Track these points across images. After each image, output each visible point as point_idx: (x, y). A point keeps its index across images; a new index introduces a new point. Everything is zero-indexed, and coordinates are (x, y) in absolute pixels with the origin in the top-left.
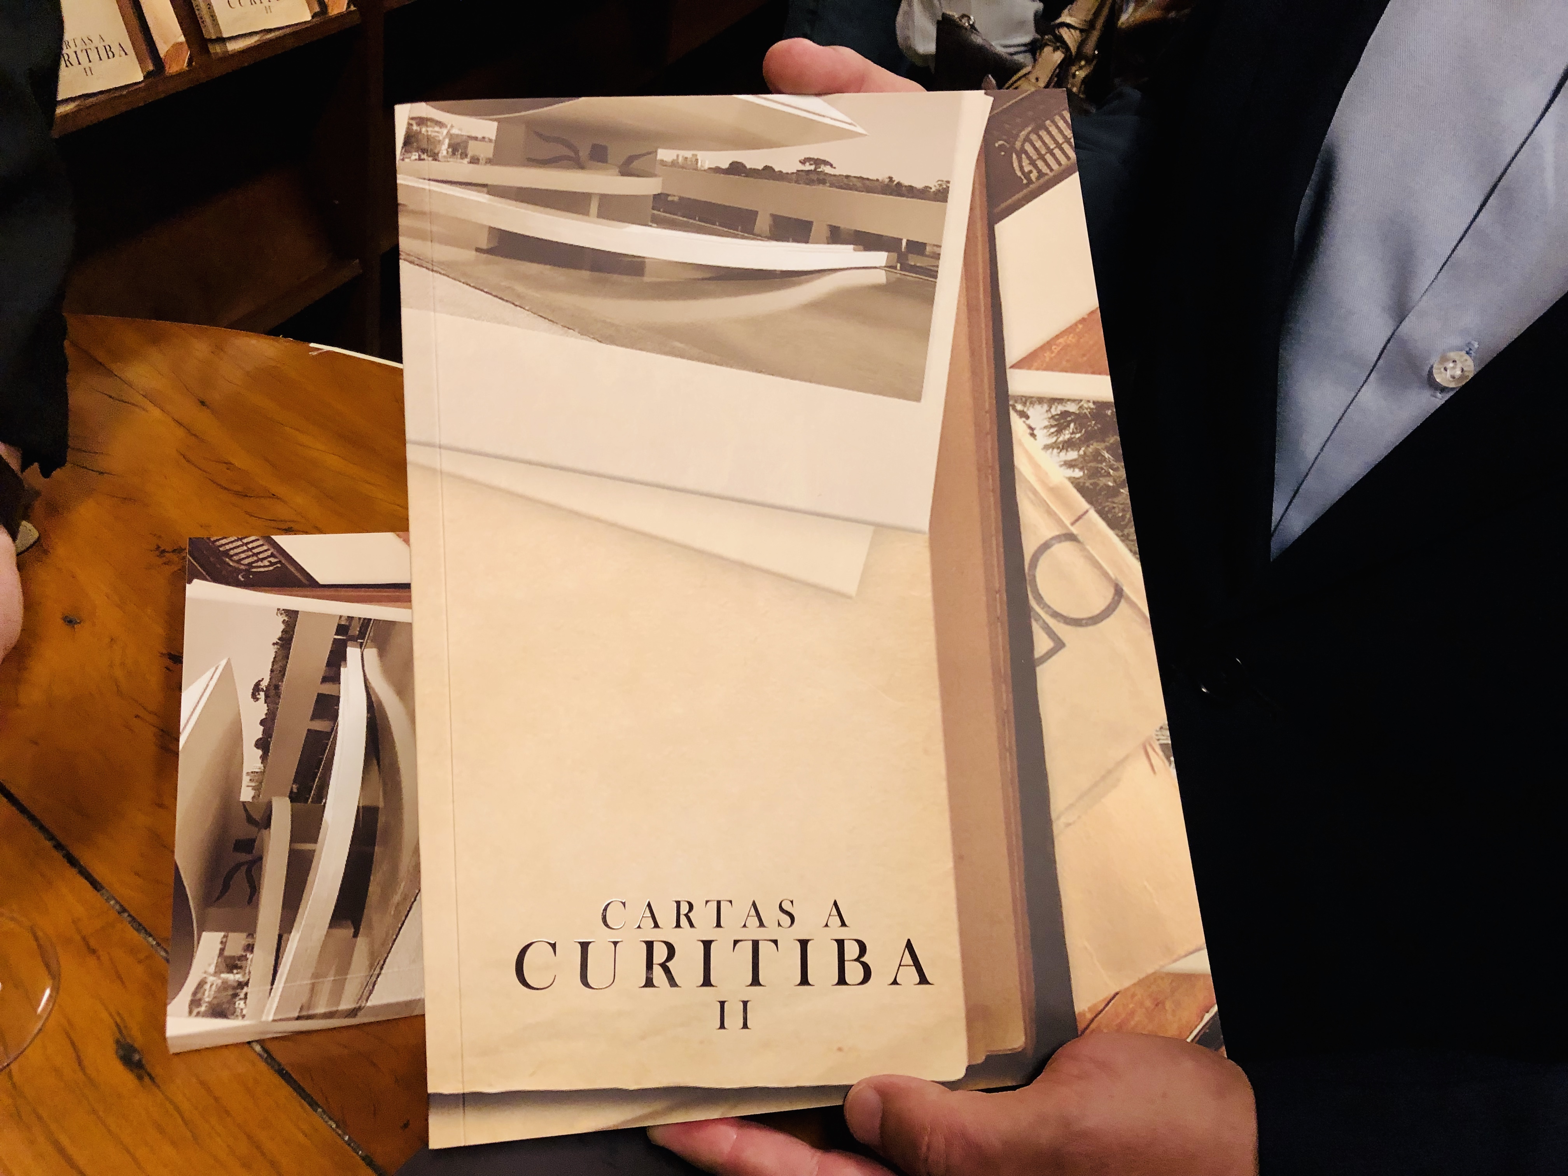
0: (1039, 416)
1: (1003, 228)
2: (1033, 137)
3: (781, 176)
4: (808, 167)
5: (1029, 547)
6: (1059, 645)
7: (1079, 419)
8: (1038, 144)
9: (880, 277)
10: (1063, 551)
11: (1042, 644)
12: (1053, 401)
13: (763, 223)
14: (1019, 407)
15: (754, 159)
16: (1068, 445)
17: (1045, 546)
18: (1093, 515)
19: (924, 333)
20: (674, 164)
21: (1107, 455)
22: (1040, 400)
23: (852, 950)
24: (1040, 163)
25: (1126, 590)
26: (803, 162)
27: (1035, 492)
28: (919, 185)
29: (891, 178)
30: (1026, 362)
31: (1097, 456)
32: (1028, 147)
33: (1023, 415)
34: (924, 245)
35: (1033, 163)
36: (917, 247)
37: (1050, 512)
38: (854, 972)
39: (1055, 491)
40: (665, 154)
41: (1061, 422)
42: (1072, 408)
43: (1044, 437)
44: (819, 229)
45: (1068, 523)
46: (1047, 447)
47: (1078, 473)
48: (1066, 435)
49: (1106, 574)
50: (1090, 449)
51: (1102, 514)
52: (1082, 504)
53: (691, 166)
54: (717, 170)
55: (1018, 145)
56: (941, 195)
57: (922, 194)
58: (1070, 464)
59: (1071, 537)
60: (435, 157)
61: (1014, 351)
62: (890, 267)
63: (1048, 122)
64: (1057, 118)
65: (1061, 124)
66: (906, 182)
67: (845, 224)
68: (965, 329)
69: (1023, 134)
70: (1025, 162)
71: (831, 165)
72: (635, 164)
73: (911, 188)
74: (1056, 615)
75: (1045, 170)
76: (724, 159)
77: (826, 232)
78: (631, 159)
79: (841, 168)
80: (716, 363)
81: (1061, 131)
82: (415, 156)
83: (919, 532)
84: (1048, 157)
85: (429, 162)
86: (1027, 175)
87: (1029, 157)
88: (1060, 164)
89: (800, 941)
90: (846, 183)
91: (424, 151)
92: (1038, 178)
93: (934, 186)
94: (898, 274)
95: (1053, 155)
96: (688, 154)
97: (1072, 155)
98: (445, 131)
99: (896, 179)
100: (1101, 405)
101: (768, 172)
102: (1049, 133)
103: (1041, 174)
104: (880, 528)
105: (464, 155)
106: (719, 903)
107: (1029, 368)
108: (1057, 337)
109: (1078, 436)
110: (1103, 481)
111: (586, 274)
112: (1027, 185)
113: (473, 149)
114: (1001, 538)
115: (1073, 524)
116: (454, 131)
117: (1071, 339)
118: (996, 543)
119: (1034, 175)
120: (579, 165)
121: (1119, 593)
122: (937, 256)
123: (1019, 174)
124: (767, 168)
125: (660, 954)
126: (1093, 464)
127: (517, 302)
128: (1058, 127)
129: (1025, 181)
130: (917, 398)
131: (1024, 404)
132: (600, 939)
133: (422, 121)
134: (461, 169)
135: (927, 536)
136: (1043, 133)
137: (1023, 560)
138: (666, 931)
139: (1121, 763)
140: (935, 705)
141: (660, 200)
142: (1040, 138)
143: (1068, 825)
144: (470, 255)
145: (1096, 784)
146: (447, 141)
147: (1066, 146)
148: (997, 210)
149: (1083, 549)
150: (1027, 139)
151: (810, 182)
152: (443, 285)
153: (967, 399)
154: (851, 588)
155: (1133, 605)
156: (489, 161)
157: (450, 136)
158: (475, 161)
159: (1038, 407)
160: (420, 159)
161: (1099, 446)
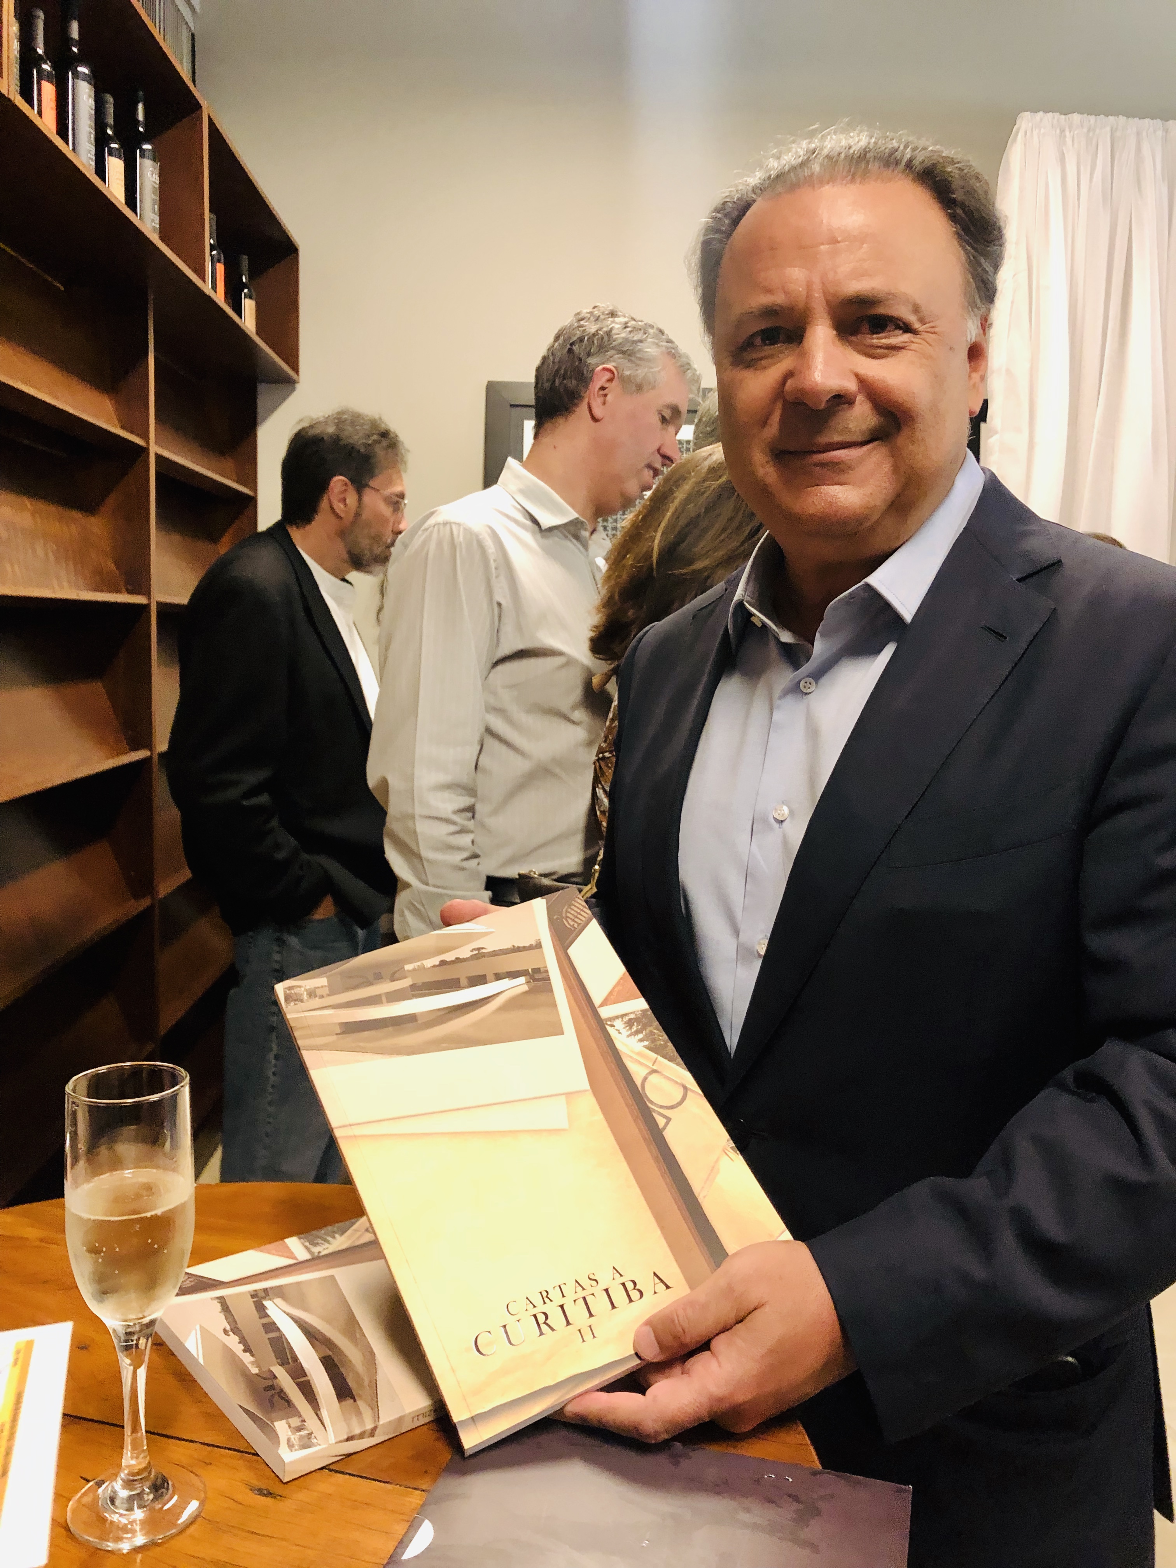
0: (619, 1024)
1: (571, 951)
2: (569, 910)
3: (465, 960)
4: (475, 952)
5: (638, 1082)
6: (669, 1120)
7: (637, 1020)
8: (573, 912)
9: (525, 988)
10: (653, 1078)
11: (661, 1122)
12: (622, 1016)
13: (464, 982)
14: (609, 1023)
15: (449, 957)
16: (637, 1032)
17: (645, 1079)
18: (660, 1059)
19: (555, 1005)
20: (414, 970)
21: (656, 1031)
22: (617, 1017)
23: (630, 1286)
24: (576, 920)
25: (688, 1086)
26: (472, 951)
27: (631, 1057)
28: (527, 945)
29: (514, 946)
30: (604, 1003)
31: (651, 1033)
32: (569, 915)
33: (612, 1026)
34: (539, 969)
35: (573, 920)
36: (537, 971)
37: (641, 1064)
38: (635, 1295)
39: (639, 1054)
40: (408, 967)
41: (630, 1023)
42: (632, 1016)
43: (625, 1032)
44: (490, 976)
45: (650, 1065)
46: (628, 1036)
47: (646, 1043)
48: (634, 1029)
49: (676, 1082)
50: (648, 1031)
51: (664, 1057)
52: (654, 1055)
53: (422, 968)
54: (434, 966)
55: (564, 915)
56: (539, 946)
57: (530, 948)
58: (641, 1040)
59: (654, 1071)
60: (302, 1001)
61: (597, 1001)
62: (528, 982)
63: (573, 902)
64: (576, 899)
65: (579, 901)
66: (521, 945)
67: (499, 971)
68: (571, 998)
69: (564, 910)
70: (570, 921)
71: (485, 948)
72: (397, 975)
73: (524, 947)
74: (661, 1107)
75: (579, 921)
76: (436, 961)
77: (493, 977)
78: (394, 973)
79: (490, 949)
80: (465, 1047)
81: (580, 904)
82: (292, 1004)
83: (586, 1091)
84: (579, 916)
85: (300, 1004)
86: (573, 926)
87: (571, 919)
88: (585, 917)
89: (605, 1290)
90: (495, 954)
91: (295, 1000)
92: (578, 926)
93: (534, 943)
94: (532, 983)
95: (581, 915)
96: (419, 963)
97: (589, 912)
98: (303, 989)
99: (516, 945)
100: (644, 1011)
101: (458, 960)
102: (575, 906)
103: (579, 924)
104: (568, 1095)
105: (316, 996)
106: (560, 1286)
107: (607, 1005)
108: (614, 988)
109: (640, 1027)
110: (658, 1043)
111: (390, 1029)
112: (575, 930)
113: (319, 992)
114: (624, 1082)
115: (653, 1065)
116: (308, 987)
117: (620, 988)
118: (623, 1084)
119: (576, 925)
120: (371, 984)
121: (685, 1088)
122: (547, 971)
123: (569, 927)
124: (457, 958)
125: (541, 1318)
126: (651, 1037)
127: (363, 1050)
128: (578, 903)
129: (573, 929)
130: (562, 1033)
131: (611, 1021)
132: (510, 1321)
133: (290, 988)
134: (317, 1002)
135: (591, 1091)
136: (573, 907)
137: (638, 1088)
138: (541, 1307)
139: (717, 1161)
140: (624, 1165)
141: (413, 987)
142: (571, 909)
143: (704, 1197)
144: (335, 1037)
145: (709, 1175)
146: (305, 993)
147: (585, 909)
148: (566, 944)
149: (662, 1074)
150: (567, 912)
151: (478, 958)
152: (326, 1055)
153: (584, 1027)
154: (565, 1125)
155: (693, 1091)
156: (329, 995)
157: (306, 990)
158: (322, 997)
159: (617, 1020)
160: (295, 1004)
161: (651, 1028)
